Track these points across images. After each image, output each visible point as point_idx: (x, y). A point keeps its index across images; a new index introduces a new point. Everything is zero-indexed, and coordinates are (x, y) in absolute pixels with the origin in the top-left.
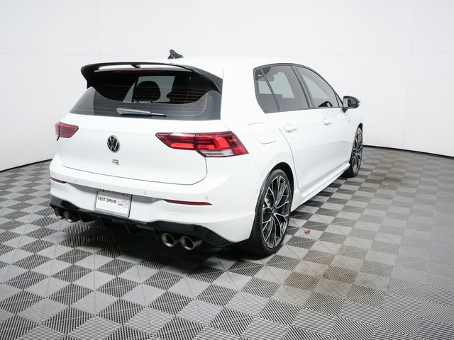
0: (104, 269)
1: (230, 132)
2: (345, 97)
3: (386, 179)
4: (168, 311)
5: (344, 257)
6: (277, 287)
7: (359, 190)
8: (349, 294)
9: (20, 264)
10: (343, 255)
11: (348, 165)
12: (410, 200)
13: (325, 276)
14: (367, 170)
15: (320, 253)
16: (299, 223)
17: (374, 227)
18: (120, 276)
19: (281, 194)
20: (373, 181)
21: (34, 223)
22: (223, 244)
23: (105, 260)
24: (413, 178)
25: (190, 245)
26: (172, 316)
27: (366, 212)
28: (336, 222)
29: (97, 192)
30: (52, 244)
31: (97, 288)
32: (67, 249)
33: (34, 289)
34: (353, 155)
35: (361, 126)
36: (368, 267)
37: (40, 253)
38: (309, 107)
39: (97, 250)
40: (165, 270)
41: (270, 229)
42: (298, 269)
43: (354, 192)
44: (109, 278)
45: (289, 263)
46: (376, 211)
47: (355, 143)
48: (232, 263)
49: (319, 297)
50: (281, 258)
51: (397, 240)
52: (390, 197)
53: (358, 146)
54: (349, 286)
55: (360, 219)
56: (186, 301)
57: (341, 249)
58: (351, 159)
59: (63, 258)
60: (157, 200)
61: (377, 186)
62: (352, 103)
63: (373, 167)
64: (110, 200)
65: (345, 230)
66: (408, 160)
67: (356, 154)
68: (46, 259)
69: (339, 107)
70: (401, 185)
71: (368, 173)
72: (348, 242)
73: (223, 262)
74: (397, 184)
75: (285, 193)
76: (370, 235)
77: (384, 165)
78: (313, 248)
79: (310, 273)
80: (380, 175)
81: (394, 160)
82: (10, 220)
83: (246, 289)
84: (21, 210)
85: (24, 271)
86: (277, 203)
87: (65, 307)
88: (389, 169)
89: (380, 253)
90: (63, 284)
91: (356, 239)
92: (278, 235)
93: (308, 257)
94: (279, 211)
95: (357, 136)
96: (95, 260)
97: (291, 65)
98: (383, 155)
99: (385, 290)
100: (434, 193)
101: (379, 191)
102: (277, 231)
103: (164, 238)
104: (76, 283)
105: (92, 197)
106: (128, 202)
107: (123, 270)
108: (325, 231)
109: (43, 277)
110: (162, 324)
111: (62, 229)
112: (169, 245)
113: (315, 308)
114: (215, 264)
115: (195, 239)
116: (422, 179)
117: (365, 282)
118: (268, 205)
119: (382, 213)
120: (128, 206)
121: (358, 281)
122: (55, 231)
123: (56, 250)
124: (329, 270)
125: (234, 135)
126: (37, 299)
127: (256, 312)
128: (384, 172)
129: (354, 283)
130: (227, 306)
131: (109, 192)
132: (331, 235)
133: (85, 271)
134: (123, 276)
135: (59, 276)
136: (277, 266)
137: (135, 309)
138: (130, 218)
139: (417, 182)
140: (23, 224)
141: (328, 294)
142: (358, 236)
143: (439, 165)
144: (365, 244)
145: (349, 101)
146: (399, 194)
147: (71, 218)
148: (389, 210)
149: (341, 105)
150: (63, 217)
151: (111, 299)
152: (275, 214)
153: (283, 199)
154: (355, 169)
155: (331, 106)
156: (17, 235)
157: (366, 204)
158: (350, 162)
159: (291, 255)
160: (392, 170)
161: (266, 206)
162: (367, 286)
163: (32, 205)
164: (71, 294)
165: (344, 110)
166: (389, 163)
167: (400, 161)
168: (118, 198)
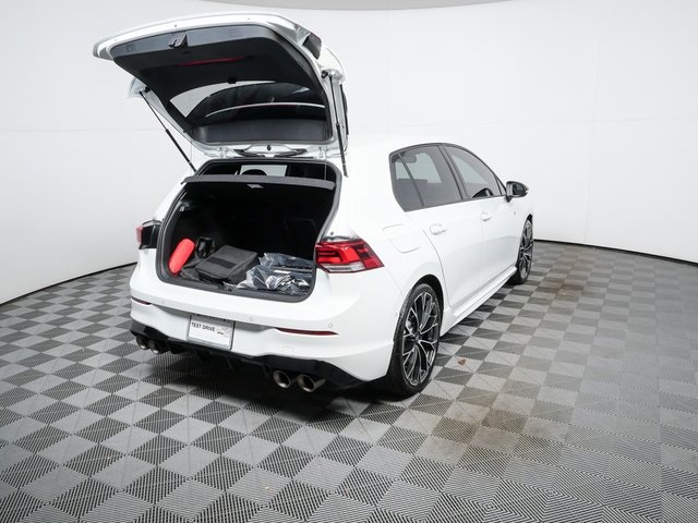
0: (201, 415)
1: (361, 240)
2: (509, 183)
3: (564, 286)
4: (283, 472)
5: (510, 397)
6: (423, 438)
7: (529, 302)
8: (517, 447)
9: (93, 408)
10: (509, 393)
11: (515, 269)
12: (595, 315)
13: (485, 423)
14: (540, 274)
15: (479, 391)
16: (451, 349)
17: (548, 353)
18: (222, 424)
19: (426, 315)
20: (547, 290)
21: (111, 352)
22: (352, 384)
23: (201, 402)
24: (600, 285)
25: (311, 386)
26: (288, 480)
27: (538, 333)
28: (499, 347)
29: (190, 316)
30: (134, 381)
31: (192, 441)
32: (153, 388)
33: (112, 443)
34: (520, 255)
35: (530, 218)
36: (541, 410)
37: (119, 393)
38: (462, 200)
39: (190, 389)
40: (278, 416)
41: (413, 361)
42: (450, 413)
43: (522, 305)
44: (207, 427)
45: (439, 405)
46: (551, 331)
47: (523, 241)
48: (365, 406)
49: (477, 451)
50: (428, 398)
51: (578, 371)
52: (569, 312)
53: (527, 243)
54: (515, 436)
55: (529, 343)
56: (305, 459)
57: (505, 385)
58: (518, 261)
59: (148, 400)
60: (267, 328)
61: (551, 296)
62: (519, 190)
63: (548, 270)
64: (207, 328)
65: (510, 359)
66: (592, 259)
67: (525, 254)
68: (126, 402)
69: (501, 195)
70: (583, 294)
71: (540, 278)
72: (515, 375)
73: (354, 404)
74: (578, 293)
75: (432, 314)
76: (543, 365)
77: (562, 267)
78: (470, 384)
79: (465, 419)
80: (556, 281)
81: (574, 260)
82: (80, 348)
83: (382, 442)
84: (95, 334)
85: (99, 417)
86: (422, 326)
87: (152, 467)
88: (567, 272)
89: (556, 390)
90: (149, 436)
91: (525, 370)
92: (424, 368)
93: (462, 397)
94: (425, 337)
95: (525, 232)
96: (189, 403)
97: (437, 145)
98: (561, 252)
99: (562, 441)
100: (626, 305)
101: (555, 304)
102: (422, 362)
103: (276, 377)
104: (166, 434)
105: (184, 322)
106: (231, 329)
107: (224, 416)
108: (486, 360)
109: (123, 426)
110: (275, 490)
111: (146, 360)
112: (283, 385)
113: (472, 468)
114: (343, 407)
115: (317, 378)
116: (611, 286)
117: (537, 431)
118: (411, 330)
119: (559, 335)
120: (230, 335)
121: (527, 429)
122: (137, 363)
123: (140, 388)
124: (489, 414)
125: (365, 243)
126: (116, 455)
127: (396, 474)
128: (561, 276)
129: (523, 432)
130: (358, 465)
131: (206, 316)
132: (492, 365)
133: (177, 418)
134: (225, 424)
135: (144, 424)
136: (423, 410)
137: (241, 470)
138: (234, 350)
139: (603, 290)
140: (98, 353)
141: (489, 447)
142: (528, 367)
143: (632, 265)
144: (537, 377)
145: (514, 187)
146: (582, 307)
147: (157, 349)
148: (568, 330)
149: (504, 192)
150: (148, 348)
151: (210, 457)
152: (419, 342)
153: (430, 321)
154: (523, 274)
155: (491, 194)
156: (89, 369)
157: (538, 321)
158: (517, 265)
159: (440, 395)
160: (572, 273)
161: (408, 332)
162: (540, 435)
163: (108, 327)
164: (159, 450)
165: (508, 199)
166: (567, 264)
167: (583, 261)
168: (217, 324)
